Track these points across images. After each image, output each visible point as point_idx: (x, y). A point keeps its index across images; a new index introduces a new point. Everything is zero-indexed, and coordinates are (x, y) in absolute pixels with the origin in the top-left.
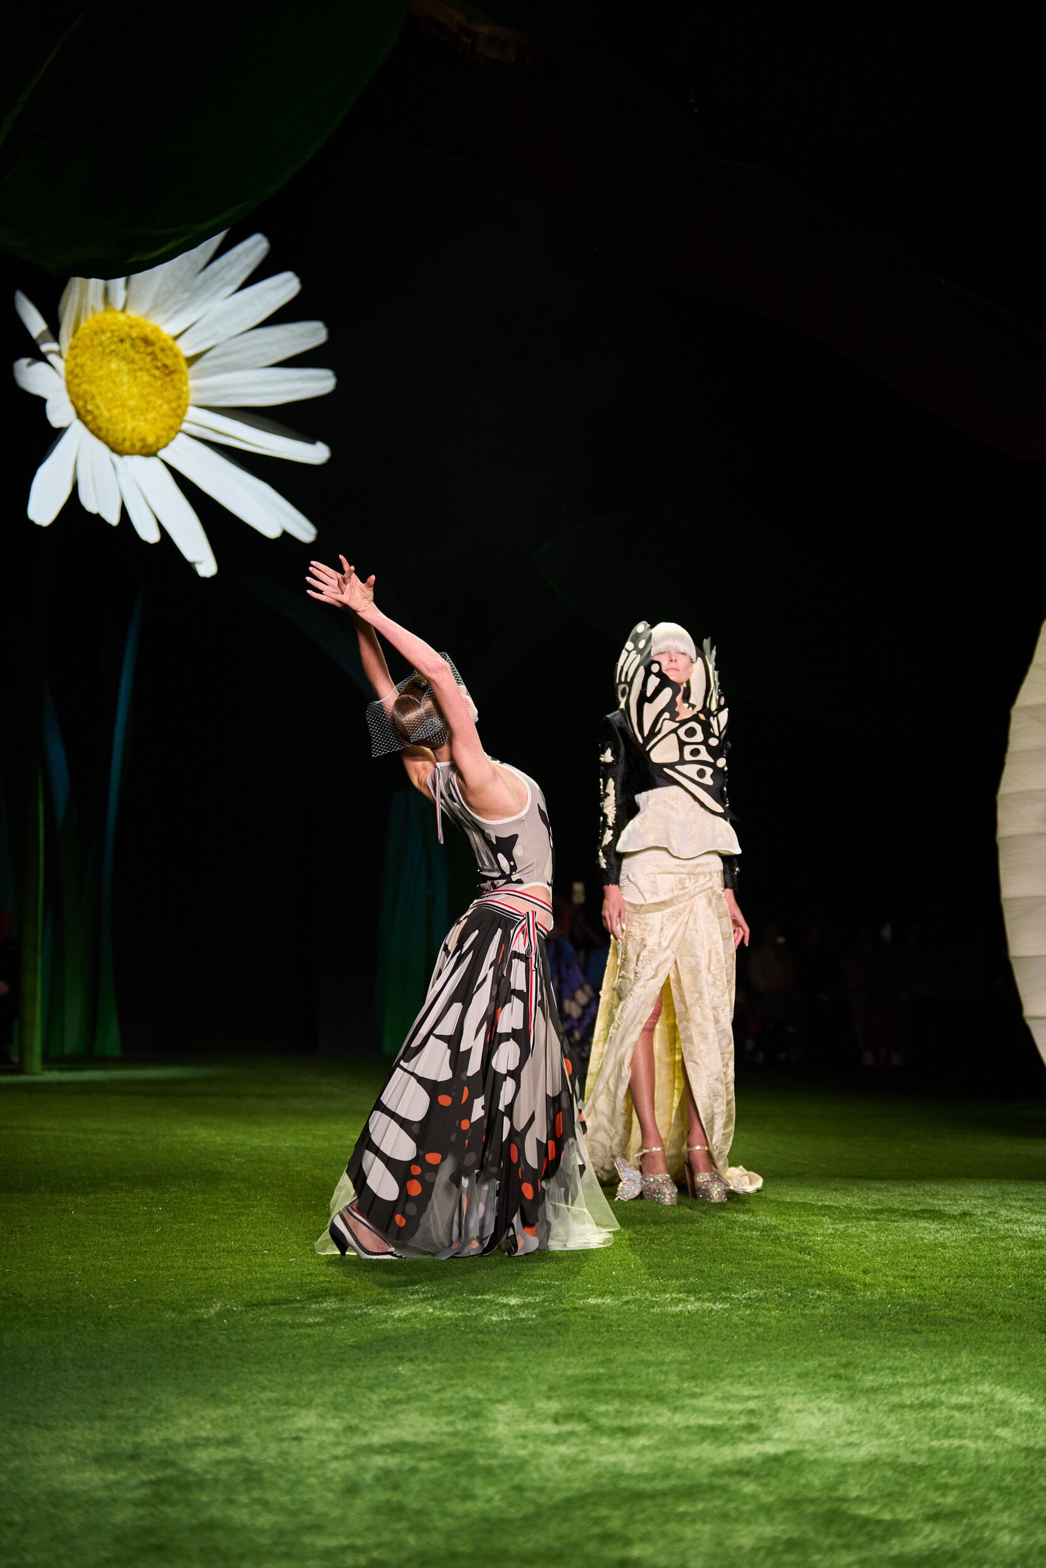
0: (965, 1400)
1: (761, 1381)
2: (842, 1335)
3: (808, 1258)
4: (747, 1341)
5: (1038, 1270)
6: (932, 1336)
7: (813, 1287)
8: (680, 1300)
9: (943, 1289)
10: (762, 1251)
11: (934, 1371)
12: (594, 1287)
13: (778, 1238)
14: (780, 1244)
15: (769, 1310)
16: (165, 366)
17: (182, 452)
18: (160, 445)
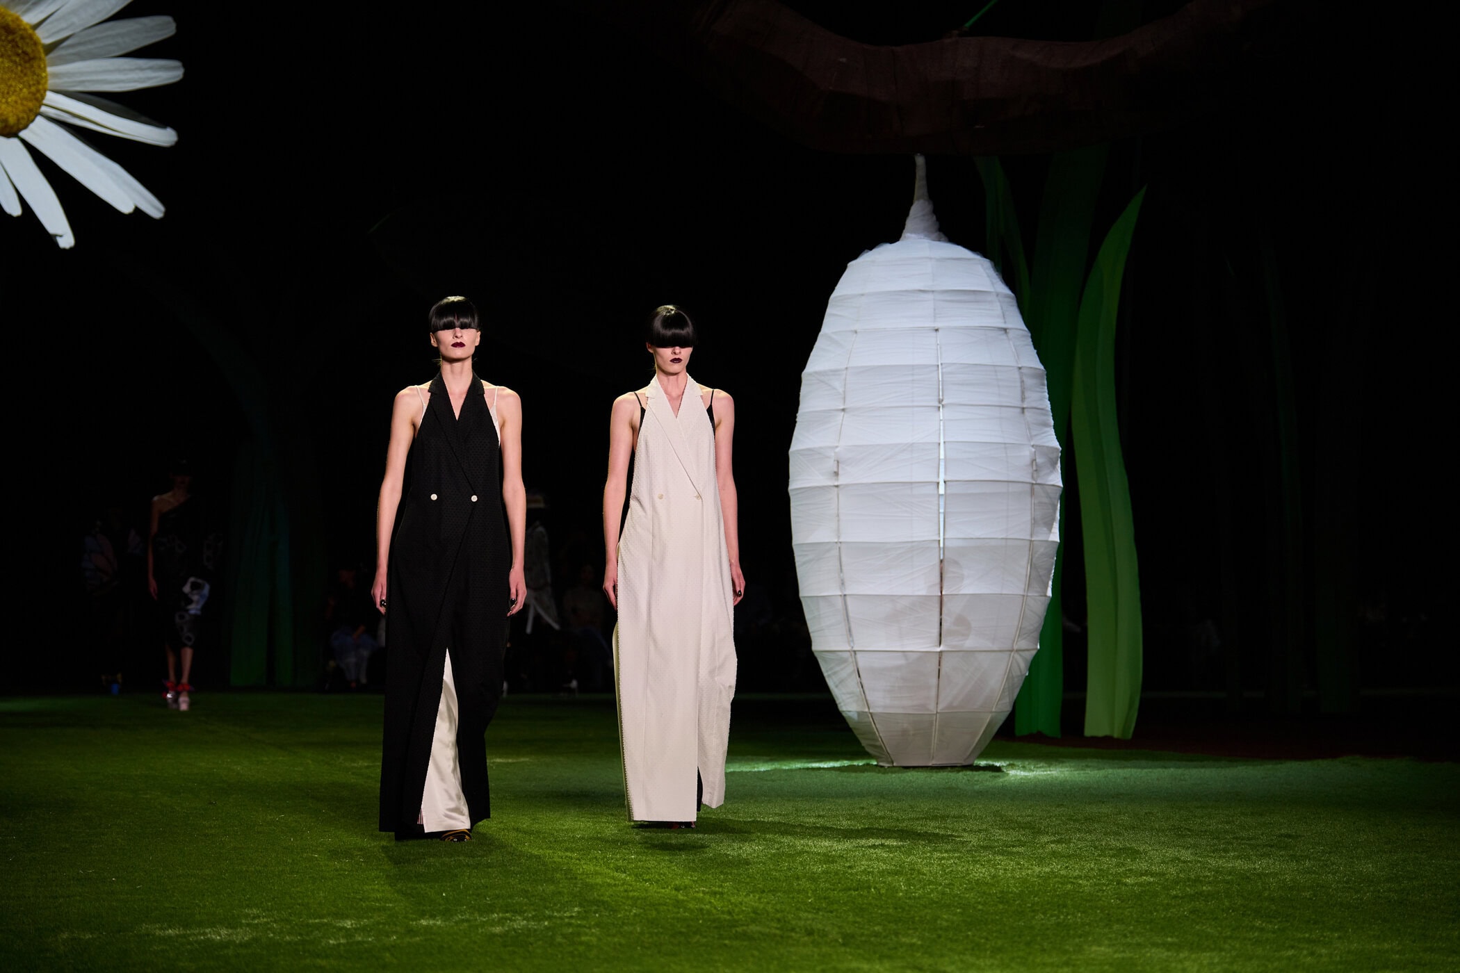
5: (834, 885)
8: (507, 920)
10: (581, 870)
12: (425, 908)
13: (596, 858)
16: (25, 53)
17: (42, 134)
18: (21, 126)
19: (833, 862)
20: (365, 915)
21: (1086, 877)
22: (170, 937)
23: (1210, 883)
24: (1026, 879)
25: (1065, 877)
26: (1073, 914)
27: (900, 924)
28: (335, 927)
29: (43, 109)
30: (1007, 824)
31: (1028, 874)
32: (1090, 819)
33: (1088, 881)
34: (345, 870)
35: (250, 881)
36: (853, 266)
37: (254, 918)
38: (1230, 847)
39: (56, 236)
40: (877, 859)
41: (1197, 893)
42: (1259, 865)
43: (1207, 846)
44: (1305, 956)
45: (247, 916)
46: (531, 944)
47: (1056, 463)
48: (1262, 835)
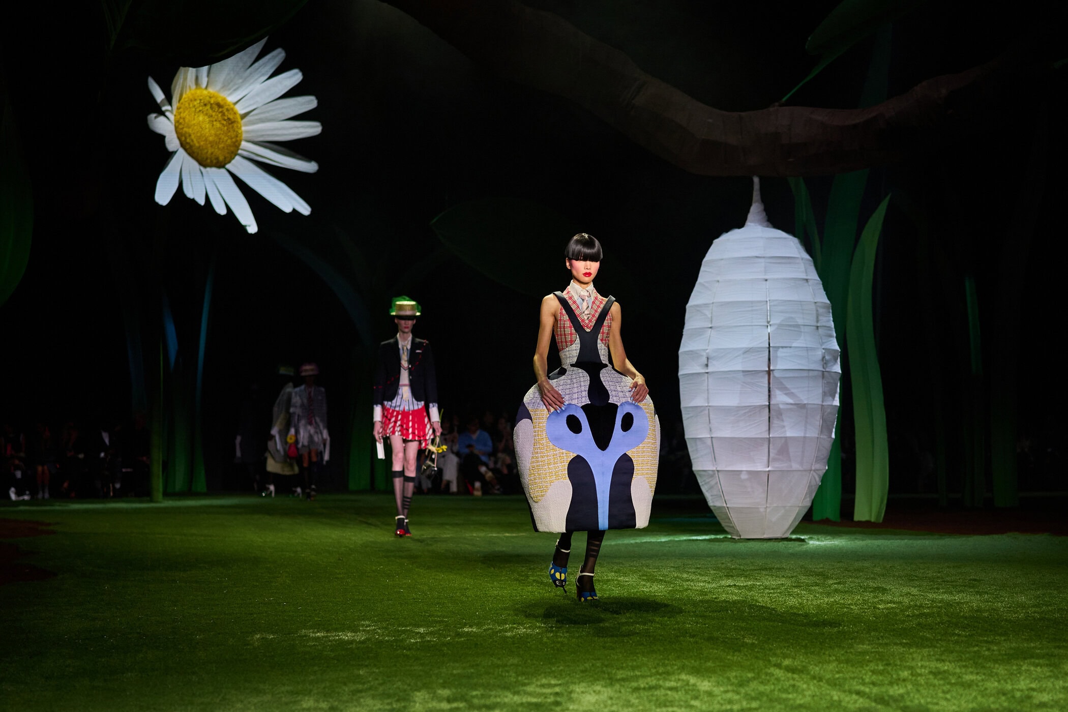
0: (673, 684)
1: (561, 675)
5: (706, 608)
8: (514, 629)
11: (655, 668)
12: (466, 621)
16: (229, 119)
17: (239, 166)
18: (226, 162)
19: (706, 595)
20: (431, 625)
21: (855, 604)
22: (318, 638)
23: (928, 608)
24: (820, 605)
25: (843, 604)
26: (848, 626)
28: (414, 632)
29: (240, 152)
30: (809, 573)
31: (821, 603)
32: (858, 570)
33: (856, 606)
34: (420, 599)
35: (364, 605)
36: (716, 241)
37: (367, 627)
38: (941, 587)
39: (246, 226)
40: (732, 594)
41: (921, 614)
42: (957, 597)
43: (927, 586)
44: (984, 651)
45: (363, 625)
46: (529, 643)
47: (837, 359)
48: (959, 579)
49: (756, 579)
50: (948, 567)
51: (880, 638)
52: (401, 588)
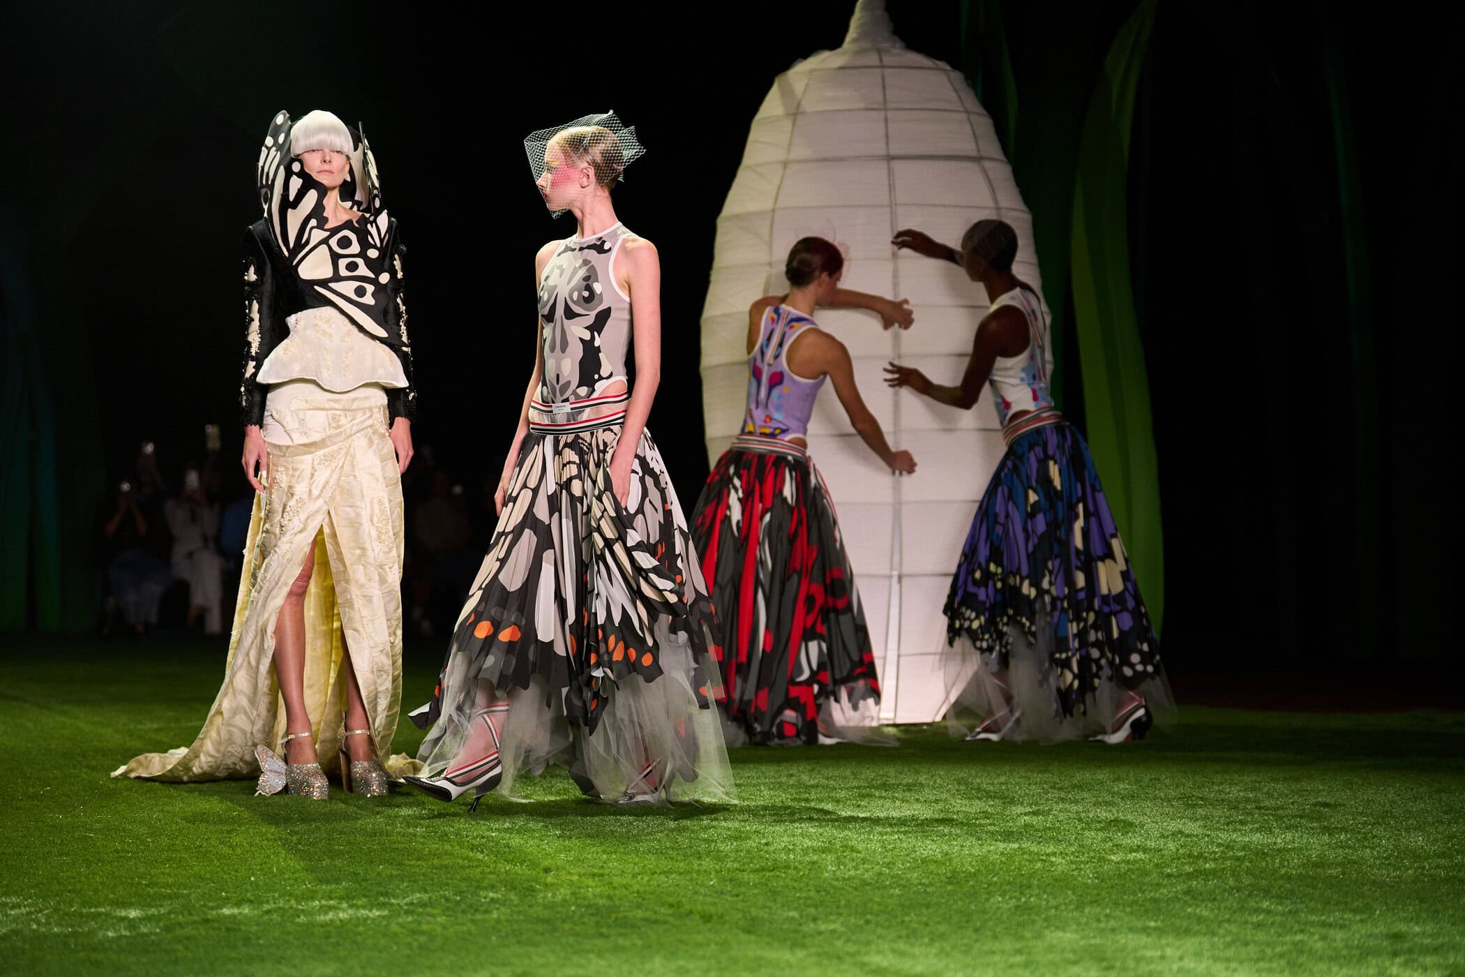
2: (519, 942)
3: (480, 856)
4: (408, 952)
6: (621, 941)
7: (486, 889)
8: (331, 908)
9: (636, 887)
10: (427, 849)
12: (229, 895)
13: (446, 835)
14: (449, 841)
15: (433, 916)
20: (153, 903)
23: (1215, 860)
26: (1038, 895)
27: (820, 909)
28: (116, 917)
31: (989, 851)
34: (129, 852)
35: (7, 865)
41: (1196, 871)
42: (1282, 839)
46: (360, 934)
49: (859, 806)
50: (1272, 779)
51: (1103, 919)
52: (91, 830)
